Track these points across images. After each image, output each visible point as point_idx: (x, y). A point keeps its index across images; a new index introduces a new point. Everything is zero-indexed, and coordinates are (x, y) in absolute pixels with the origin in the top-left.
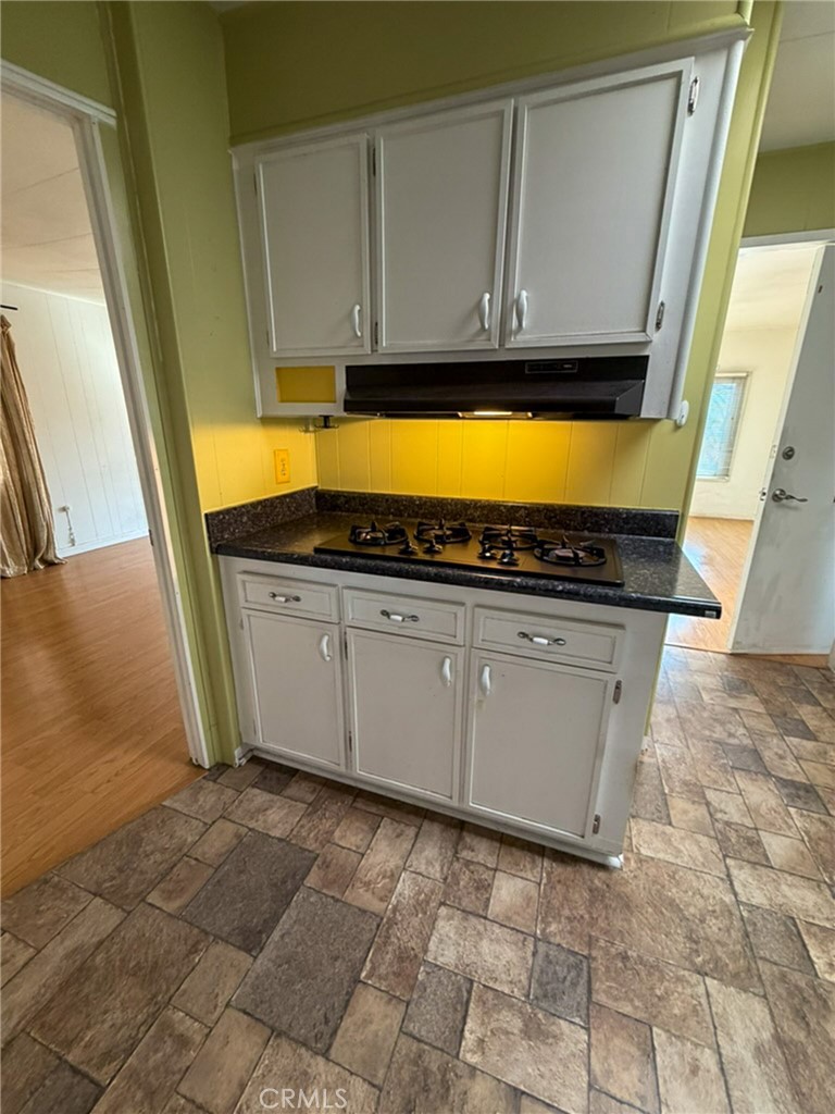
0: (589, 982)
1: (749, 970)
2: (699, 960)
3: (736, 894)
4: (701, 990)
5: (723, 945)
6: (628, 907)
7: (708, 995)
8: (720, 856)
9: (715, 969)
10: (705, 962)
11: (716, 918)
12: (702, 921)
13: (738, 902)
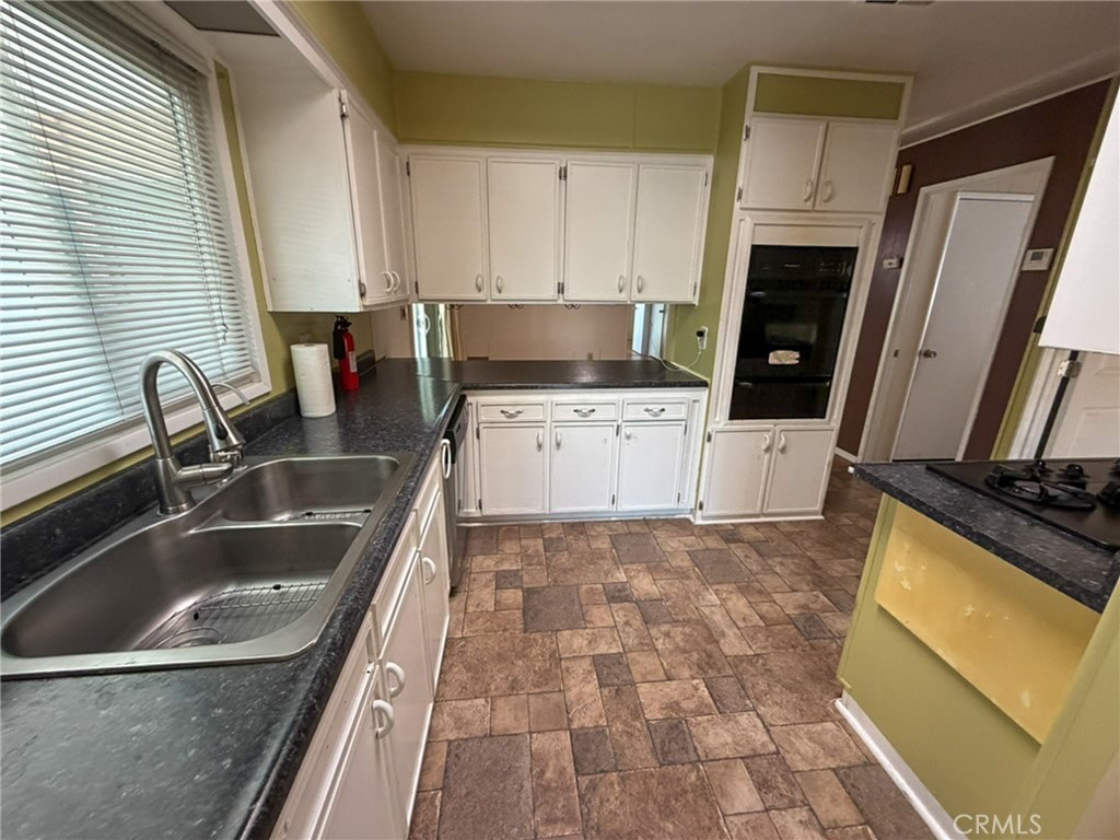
0: (799, 630)
1: (736, 667)
2: (761, 661)
3: (758, 715)
4: (754, 648)
5: (752, 675)
6: (811, 675)
7: (750, 647)
8: (781, 751)
9: (750, 660)
10: (757, 662)
11: (762, 691)
12: (769, 685)
13: (754, 709)
